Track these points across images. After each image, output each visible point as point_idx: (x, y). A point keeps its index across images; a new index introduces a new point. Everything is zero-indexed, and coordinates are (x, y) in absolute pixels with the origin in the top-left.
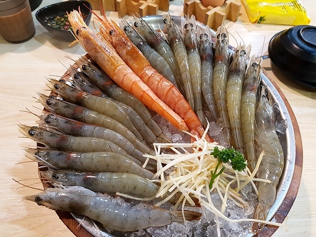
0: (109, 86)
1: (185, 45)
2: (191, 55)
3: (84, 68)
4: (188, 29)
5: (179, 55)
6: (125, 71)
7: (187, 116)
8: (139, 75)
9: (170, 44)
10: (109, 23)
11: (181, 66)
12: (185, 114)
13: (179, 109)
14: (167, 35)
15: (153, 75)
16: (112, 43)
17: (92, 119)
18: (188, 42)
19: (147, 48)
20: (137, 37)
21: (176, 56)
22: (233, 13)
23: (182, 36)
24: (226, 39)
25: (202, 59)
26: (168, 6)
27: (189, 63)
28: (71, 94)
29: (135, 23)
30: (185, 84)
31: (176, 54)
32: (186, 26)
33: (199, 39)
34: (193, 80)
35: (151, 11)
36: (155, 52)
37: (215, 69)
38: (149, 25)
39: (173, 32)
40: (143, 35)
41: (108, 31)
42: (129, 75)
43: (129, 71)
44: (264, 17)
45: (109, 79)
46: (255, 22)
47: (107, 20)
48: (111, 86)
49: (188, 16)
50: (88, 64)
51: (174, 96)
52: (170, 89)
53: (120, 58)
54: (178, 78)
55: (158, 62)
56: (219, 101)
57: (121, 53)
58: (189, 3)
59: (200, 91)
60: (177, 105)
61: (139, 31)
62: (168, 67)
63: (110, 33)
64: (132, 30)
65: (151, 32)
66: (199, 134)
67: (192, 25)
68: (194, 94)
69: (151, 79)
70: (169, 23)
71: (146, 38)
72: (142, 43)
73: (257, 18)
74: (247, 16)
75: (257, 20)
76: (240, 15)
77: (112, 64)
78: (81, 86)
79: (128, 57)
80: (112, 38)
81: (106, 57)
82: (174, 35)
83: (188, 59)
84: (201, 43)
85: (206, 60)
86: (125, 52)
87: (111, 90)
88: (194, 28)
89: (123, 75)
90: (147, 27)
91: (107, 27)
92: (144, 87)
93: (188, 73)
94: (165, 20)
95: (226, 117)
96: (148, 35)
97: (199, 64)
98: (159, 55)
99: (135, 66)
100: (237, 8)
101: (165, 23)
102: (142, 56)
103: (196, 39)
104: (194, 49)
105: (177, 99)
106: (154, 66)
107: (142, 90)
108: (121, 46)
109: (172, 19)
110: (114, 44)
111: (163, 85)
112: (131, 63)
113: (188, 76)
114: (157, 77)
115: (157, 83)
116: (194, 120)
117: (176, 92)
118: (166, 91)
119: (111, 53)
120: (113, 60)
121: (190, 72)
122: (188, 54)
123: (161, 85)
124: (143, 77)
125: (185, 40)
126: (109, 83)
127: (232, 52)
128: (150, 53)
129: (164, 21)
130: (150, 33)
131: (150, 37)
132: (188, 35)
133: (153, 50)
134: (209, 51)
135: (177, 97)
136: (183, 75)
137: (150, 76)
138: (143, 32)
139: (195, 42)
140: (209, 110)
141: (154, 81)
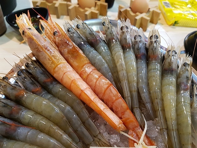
0: (49, 83)
1: (121, 45)
2: (127, 55)
3: (27, 66)
4: (124, 31)
5: (117, 54)
6: (65, 69)
7: (125, 116)
8: (79, 72)
9: (108, 43)
10: (54, 25)
11: (118, 65)
12: (123, 113)
13: (117, 108)
14: (105, 36)
15: (92, 73)
16: (55, 43)
17: (27, 121)
18: (124, 42)
19: (87, 47)
20: (78, 37)
21: (113, 55)
22: (155, 18)
23: (119, 37)
24: (158, 39)
25: (137, 57)
26: (106, 12)
27: (125, 61)
28: (11, 93)
29: (78, 25)
30: (122, 82)
31: (113, 53)
32: (122, 28)
33: (133, 39)
34: (129, 78)
35: (93, 16)
36: (94, 51)
37: (150, 67)
38: (90, 27)
39: (111, 33)
40: (84, 35)
41: (52, 32)
42: (69, 73)
43: (69, 68)
44: (178, 21)
45: (50, 76)
46: (171, 25)
47: (52, 23)
48: (52, 83)
49: (124, 20)
50: (32, 62)
51: (112, 95)
52: (108, 87)
53: (61, 57)
54: (115, 75)
55: (97, 61)
56: (156, 101)
57: (62, 51)
58: (122, 10)
59: (137, 89)
60: (115, 104)
61: (81, 32)
62: (106, 65)
63: (54, 34)
64: (74, 31)
65: (92, 33)
66: (137, 135)
67: (127, 28)
68: (131, 92)
69: (90, 76)
70: (107, 26)
71: (87, 38)
72: (83, 43)
73: (173, 21)
74: (164, 20)
75: (172, 24)
76: (160, 19)
77: (53, 62)
78: (23, 83)
79: (69, 55)
80: (55, 38)
81: (47, 56)
82: (112, 36)
83: (125, 58)
84: (135, 43)
85: (141, 59)
86: (67, 51)
87: (51, 86)
88: (129, 30)
89: (63, 73)
90: (88, 29)
91: (51, 28)
92: (83, 86)
93: (124, 72)
94: (104, 22)
95: (164, 117)
96: (89, 36)
97: (135, 63)
98: (98, 54)
99: (75, 64)
100: (158, 14)
101: (103, 25)
102: (83, 54)
103: (131, 39)
104: (130, 48)
105: (114, 98)
106: (93, 63)
107: (80, 89)
108: (63, 45)
109: (110, 22)
110: (57, 43)
111: (101, 83)
112: (71, 61)
113: (125, 75)
114: (96, 75)
115: (95, 81)
116: (132, 121)
117: (114, 91)
118: (103, 89)
119: (53, 52)
120: (53, 59)
121: (126, 71)
122: (124, 53)
123: (99, 83)
124: (82, 74)
125: (121, 41)
126: (49, 80)
127: (164, 52)
128: (90, 52)
129: (103, 24)
130: (90, 34)
131: (90, 38)
132: (124, 36)
133: (92, 49)
134: (143, 51)
135: (114, 96)
136: (120, 73)
137: (89, 73)
138: (84, 33)
139: (130, 43)
140: (145, 107)
141: (93, 79)
